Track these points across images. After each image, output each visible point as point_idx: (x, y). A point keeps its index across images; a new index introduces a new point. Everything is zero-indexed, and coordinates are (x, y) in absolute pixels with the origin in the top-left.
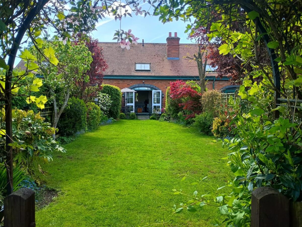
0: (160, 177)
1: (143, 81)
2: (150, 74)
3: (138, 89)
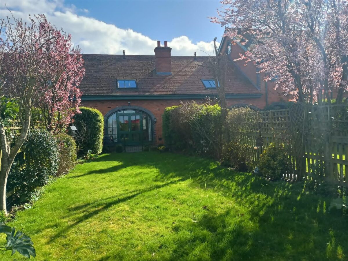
1: (129, 102)
2: (137, 94)
3: (122, 112)
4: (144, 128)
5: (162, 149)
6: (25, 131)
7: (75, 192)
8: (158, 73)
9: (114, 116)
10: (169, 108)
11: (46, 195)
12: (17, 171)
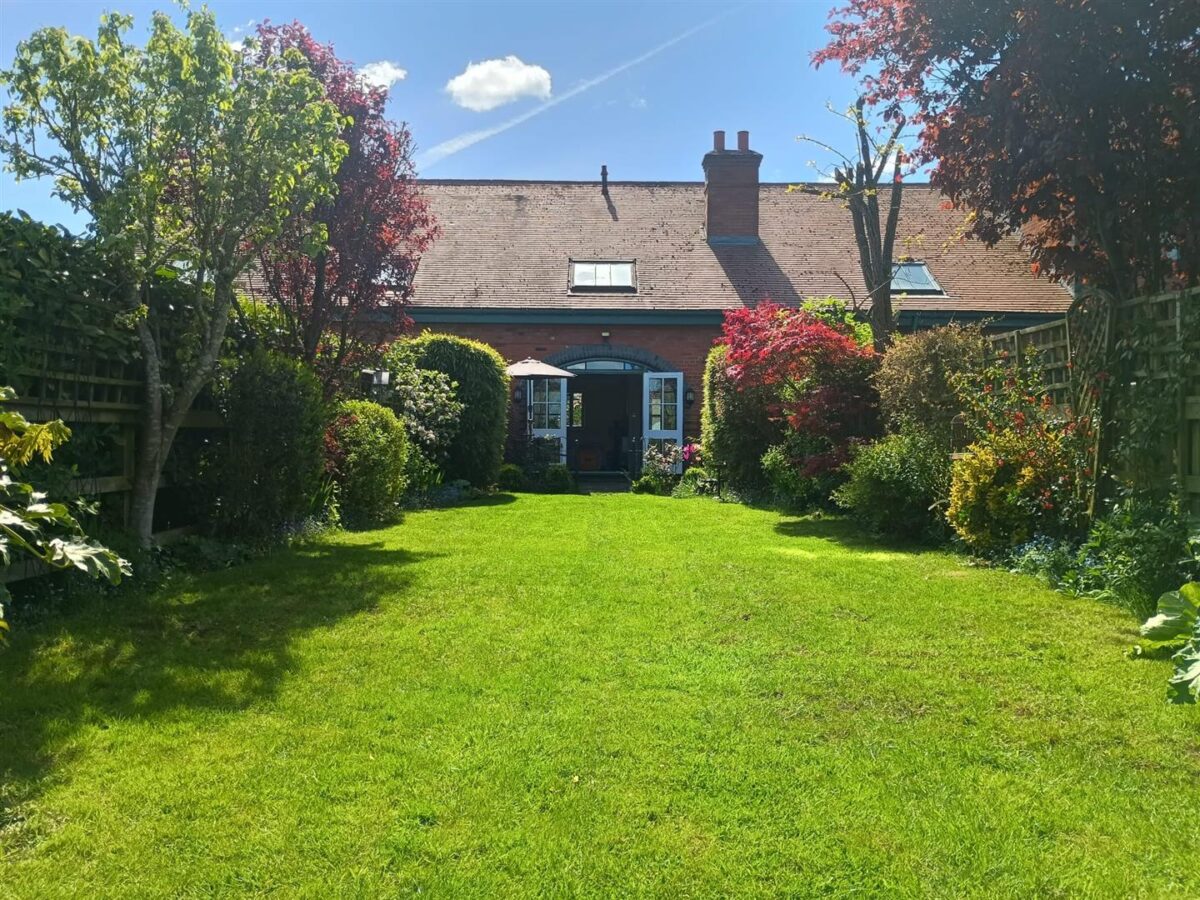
0: (701, 737)
1: (605, 334)
2: (632, 306)
3: (581, 367)
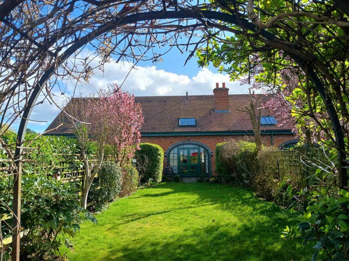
1: (188, 138)
2: (195, 130)
3: (182, 146)
4: (203, 161)
5: (213, 180)
6: (100, 162)
7: (131, 207)
8: (216, 111)
9: (175, 150)
10: (220, 144)
11: (112, 208)
12: (94, 189)
